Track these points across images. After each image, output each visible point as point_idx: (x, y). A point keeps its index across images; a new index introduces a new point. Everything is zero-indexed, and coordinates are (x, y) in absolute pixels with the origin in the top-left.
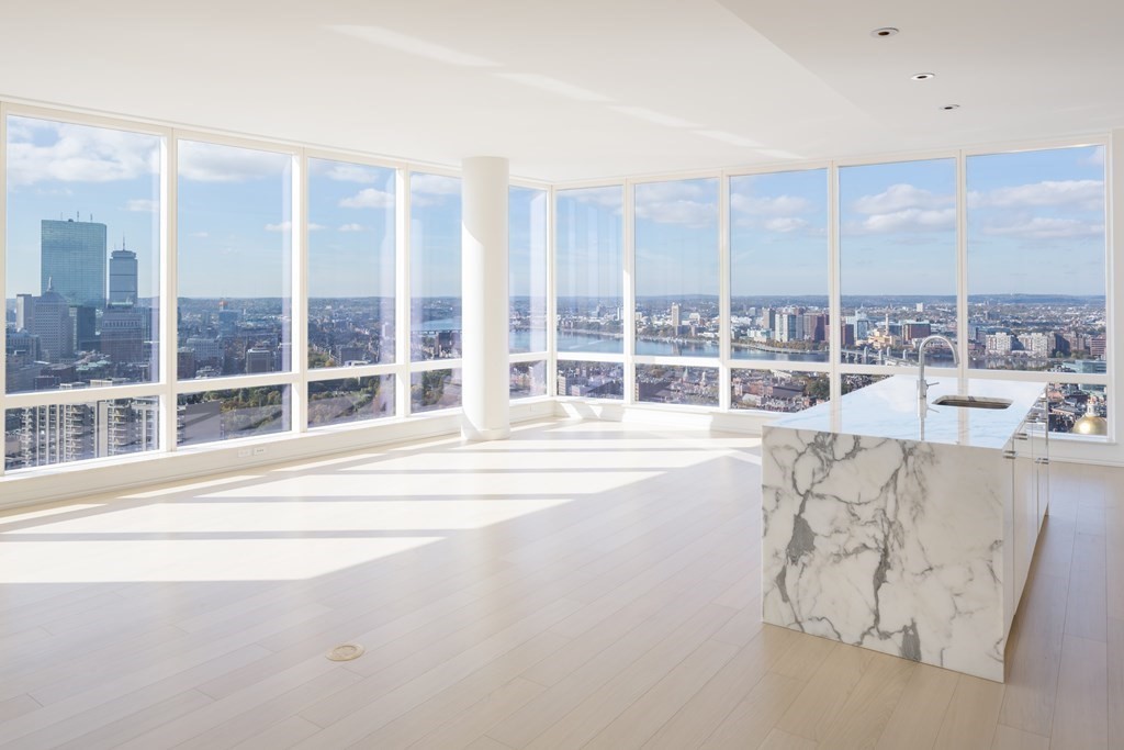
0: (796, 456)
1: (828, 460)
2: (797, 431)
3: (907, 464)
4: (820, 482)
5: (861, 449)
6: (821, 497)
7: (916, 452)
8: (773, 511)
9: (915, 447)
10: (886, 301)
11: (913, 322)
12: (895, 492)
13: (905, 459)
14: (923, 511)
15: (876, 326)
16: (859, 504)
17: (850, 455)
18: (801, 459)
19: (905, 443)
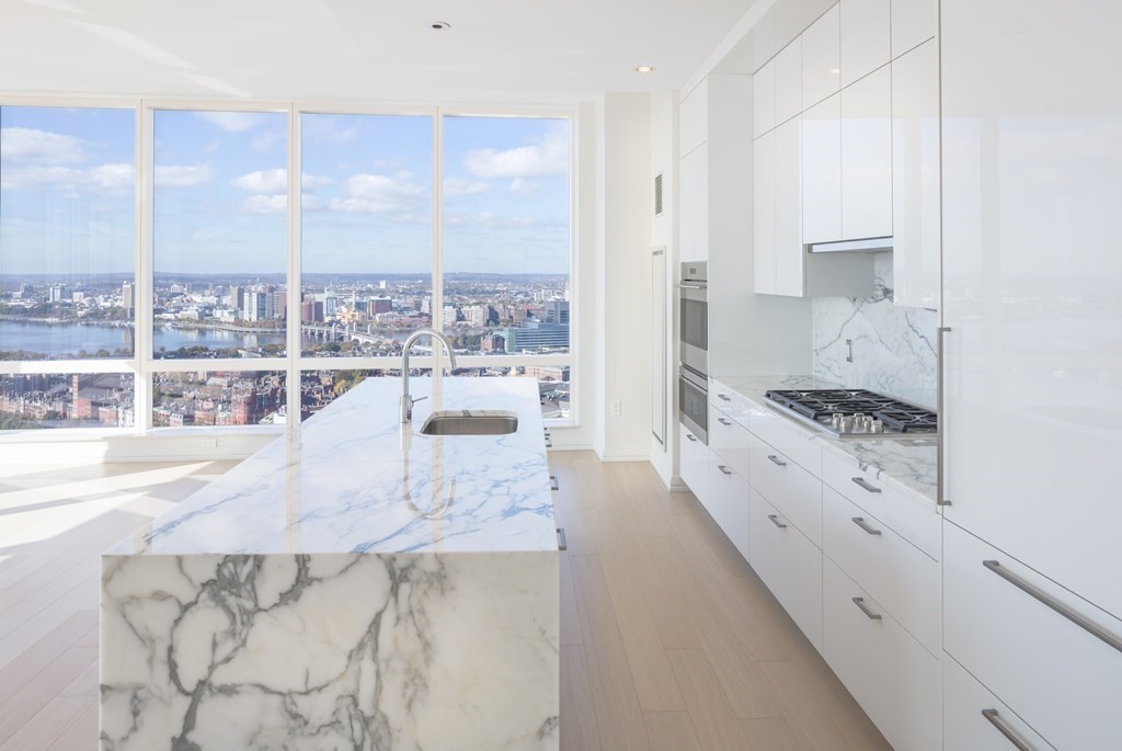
0: (175, 612)
1: (244, 611)
2: (180, 560)
3: (397, 601)
4: (228, 660)
5: (310, 581)
6: (229, 690)
7: (415, 575)
8: (125, 739)
9: (413, 565)
10: (351, 279)
11: (377, 298)
12: (375, 659)
13: (394, 591)
14: (426, 686)
15: (344, 303)
16: (307, 693)
17: (290, 596)
18: (188, 618)
19: (393, 559)
